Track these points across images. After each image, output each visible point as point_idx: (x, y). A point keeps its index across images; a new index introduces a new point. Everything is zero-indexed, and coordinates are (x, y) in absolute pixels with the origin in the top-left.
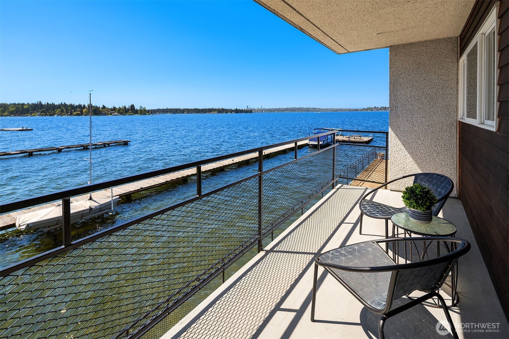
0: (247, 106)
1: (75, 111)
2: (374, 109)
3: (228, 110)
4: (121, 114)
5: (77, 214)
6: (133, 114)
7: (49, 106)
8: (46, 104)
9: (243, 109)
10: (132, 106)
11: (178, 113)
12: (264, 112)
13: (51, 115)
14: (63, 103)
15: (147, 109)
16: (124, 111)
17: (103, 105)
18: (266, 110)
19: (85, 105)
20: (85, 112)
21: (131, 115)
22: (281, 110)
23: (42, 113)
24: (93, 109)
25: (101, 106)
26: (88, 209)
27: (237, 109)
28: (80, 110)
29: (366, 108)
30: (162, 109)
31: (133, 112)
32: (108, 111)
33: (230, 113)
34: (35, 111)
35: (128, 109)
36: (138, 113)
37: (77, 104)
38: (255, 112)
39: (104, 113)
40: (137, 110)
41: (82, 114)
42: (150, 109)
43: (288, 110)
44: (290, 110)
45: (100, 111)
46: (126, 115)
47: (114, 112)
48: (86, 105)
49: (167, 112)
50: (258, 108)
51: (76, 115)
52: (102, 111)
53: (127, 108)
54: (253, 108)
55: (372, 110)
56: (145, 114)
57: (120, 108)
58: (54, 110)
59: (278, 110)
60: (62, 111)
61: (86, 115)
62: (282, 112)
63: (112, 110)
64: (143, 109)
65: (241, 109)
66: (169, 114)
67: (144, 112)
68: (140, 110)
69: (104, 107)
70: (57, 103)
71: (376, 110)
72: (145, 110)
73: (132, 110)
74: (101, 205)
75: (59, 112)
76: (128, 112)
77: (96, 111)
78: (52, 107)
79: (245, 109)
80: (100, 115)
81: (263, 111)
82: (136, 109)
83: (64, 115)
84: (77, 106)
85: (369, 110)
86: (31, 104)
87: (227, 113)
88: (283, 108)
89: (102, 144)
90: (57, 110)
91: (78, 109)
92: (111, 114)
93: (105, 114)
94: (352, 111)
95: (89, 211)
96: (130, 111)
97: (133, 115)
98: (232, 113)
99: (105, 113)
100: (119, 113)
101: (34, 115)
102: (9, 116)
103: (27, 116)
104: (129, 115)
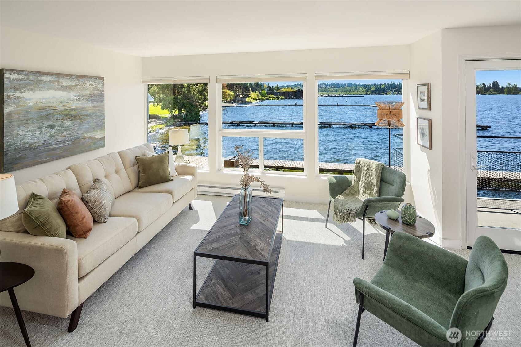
4: (479, 93)
10: (495, 84)
16: (483, 89)
21: (494, 94)
31: (496, 91)
35: (489, 87)
36: (503, 92)
40: (502, 88)
46: (485, 94)
53: (486, 86)
56: (515, 94)
64: (512, 87)
67: (513, 91)
68: (508, 88)
82: (500, 86)
96: (491, 90)
97: (496, 94)
101: (389, 94)
102: (371, 94)
103: (384, 94)
104: (490, 94)
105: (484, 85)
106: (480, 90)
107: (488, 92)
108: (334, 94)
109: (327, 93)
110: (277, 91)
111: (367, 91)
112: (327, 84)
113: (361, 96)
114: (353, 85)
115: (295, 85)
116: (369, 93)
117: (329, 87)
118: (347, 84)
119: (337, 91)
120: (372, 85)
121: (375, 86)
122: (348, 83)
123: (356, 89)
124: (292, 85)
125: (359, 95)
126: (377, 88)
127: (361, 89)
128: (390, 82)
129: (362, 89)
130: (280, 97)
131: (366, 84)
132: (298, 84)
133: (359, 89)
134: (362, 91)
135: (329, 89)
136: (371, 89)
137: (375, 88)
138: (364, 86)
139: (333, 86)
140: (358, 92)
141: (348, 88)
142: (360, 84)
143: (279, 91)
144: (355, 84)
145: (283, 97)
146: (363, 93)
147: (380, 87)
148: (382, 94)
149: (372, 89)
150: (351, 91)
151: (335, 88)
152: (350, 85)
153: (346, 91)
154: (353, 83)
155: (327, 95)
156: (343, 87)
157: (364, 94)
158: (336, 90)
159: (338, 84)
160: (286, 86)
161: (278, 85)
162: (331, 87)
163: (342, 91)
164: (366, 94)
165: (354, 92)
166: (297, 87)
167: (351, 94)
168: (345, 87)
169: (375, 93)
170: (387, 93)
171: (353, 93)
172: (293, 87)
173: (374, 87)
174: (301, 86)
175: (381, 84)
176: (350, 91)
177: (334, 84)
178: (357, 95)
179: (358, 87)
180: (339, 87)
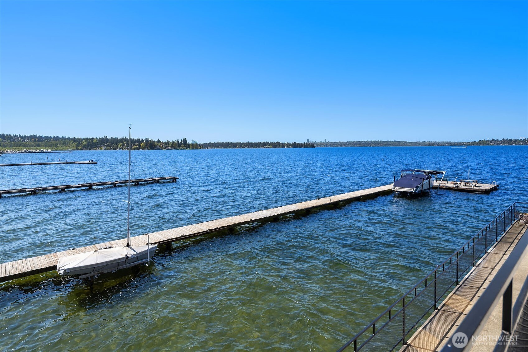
0: (308, 139)
1: (134, 146)
2: (491, 142)
3: (285, 144)
4: (174, 148)
5: (113, 262)
6: (185, 148)
7: (113, 140)
8: (111, 138)
9: (303, 143)
10: (185, 140)
11: (230, 147)
12: (329, 147)
13: (114, 149)
14: (124, 138)
15: (199, 143)
16: (177, 145)
17: (158, 139)
18: (331, 144)
19: (142, 139)
20: (142, 146)
21: (184, 149)
22: (351, 144)
23: (108, 147)
24: (149, 143)
25: (156, 140)
26: (124, 257)
27: (295, 142)
28: (138, 144)
29: (477, 141)
30: (213, 142)
32: (163, 145)
33: (287, 147)
34: (102, 145)
35: (181, 143)
36: (190, 148)
37: (136, 139)
38: (317, 146)
39: (158, 147)
40: (189, 144)
41: (139, 148)
42: (202, 143)
43: (360, 144)
44: (363, 144)
45: (155, 145)
46: (178, 149)
47: (168, 147)
48: (144, 140)
49: (218, 147)
50: (321, 141)
51: (135, 149)
52: (157, 145)
53: (179, 142)
54: (314, 142)
55: (488, 144)
56: (196, 149)
57: (173, 142)
58: (117, 144)
59: (346, 144)
60: (123, 145)
61: (143, 149)
62: (352, 146)
63: (166, 144)
64: (194, 143)
65: (300, 143)
66: (220, 148)
67: (196, 146)
68: (192, 144)
69: (159, 141)
70: (119, 138)
71: (494, 144)
72: (197, 144)
73: (184, 145)
74: (138, 254)
75: (121, 146)
76: (181, 146)
77: (151, 145)
78: (115, 142)
79: (305, 143)
80: (155, 150)
81: (327, 145)
82: (188, 143)
83: (125, 149)
84: (135, 140)
85: (483, 144)
86: (99, 138)
87: (284, 148)
88: (353, 141)
89: (152, 181)
90: (119, 145)
91: (137, 143)
92: (165, 148)
93: (159, 149)
94: (455, 145)
95: (125, 260)
97: (185, 149)
98: (289, 147)
99: (160, 147)
100: (172, 147)
101: (102, 149)
102: (83, 150)
103: (96, 150)
104: (181, 149)
108: (33, 149)
109: (23, 148)
111: (78, 145)
112: (25, 136)
114: (61, 138)
116: (80, 148)
117: (28, 139)
118: (52, 137)
119: (38, 146)
120: (84, 139)
121: (87, 141)
122: (54, 136)
123: (64, 143)
125: (68, 150)
126: (89, 143)
127: (70, 143)
128: (102, 137)
129: (72, 144)
131: (77, 138)
133: (68, 143)
134: (71, 146)
135: (27, 143)
136: (82, 143)
137: (87, 142)
138: (75, 140)
139: (33, 139)
140: (66, 147)
141: (54, 142)
142: (69, 138)
144: (63, 137)
146: (74, 148)
147: (93, 141)
148: (94, 149)
149: (84, 144)
150: (58, 145)
151: (37, 142)
152: (57, 138)
153: (51, 146)
154: (61, 136)
155: (23, 151)
156: (48, 140)
157: (74, 150)
158: (38, 144)
159: (40, 137)
163: (46, 146)
164: (77, 149)
165: (62, 147)
167: (59, 149)
168: (50, 141)
169: (87, 148)
170: (100, 148)
171: (61, 148)
173: (85, 141)
175: (93, 139)
176: (55, 146)
177: (35, 137)
178: (65, 150)
179: (67, 141)
180: (42, 141)
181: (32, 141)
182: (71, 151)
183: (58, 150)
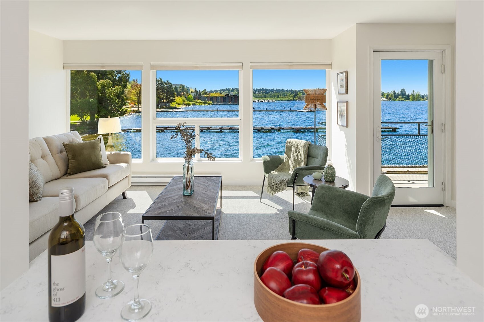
4: (390, 99)
6: (403, 99)
10: (403, 91)
16: (393, 96)
21: (402, 101)
31: (404, 98)
35: (398, 95)
36: (409, 99)
40: (409, 95)
46: (395, 101)
53: (396, 93)
56: (419, 100)
57: (389, 93)
64: (415, 94)
67: (417, 97)
68: (413, 95)
72: (419, 95)
73: (402, 96)
76: (398, 97)
82: (407, 94)
96: (400, 97)
97: (404, 101)
100: (387, 98)
102: (298, 100)
104: (399, 101)
105: (395, 92)
106: (391, 97)
107: (397, 99)
108: (263, 99)
109: (256, 98)
110: (205, 96)
111: (295, 96)
112: (256, 89)
113: (289, 101)
114: (281, 90)
115: (224, 90)
116: (296, 98)
117: (258, 92)
118: (275, 90)
119: (265, 97)
120: (299, 91)
121: (302, 92)
122: (276, 89)
123: (284, 95)
124: (221, 90)
125: (287, 100)
127: (289, 95)
129: (290, 95)
130: (208, 102)
131: (293, 90)
132: (227, 89)
133: (287, 94)
134: (289, 97)
135: (258, 95)
136: (298, 95)
138: (292, 92)
139: (262, 92)
140: (285, 97)
141: (277, 94)
142: (288, 90)
143: (207, 96)
144: (283, 90)
145: (211, 102)
146: (291, 99)
150: (280, 96)
151: (264, 94)
152: (278, 91)
153: (274, 97)
154: (281, 89)
155: (256, 101)
156: (272, 92)
157: (292, 100)
158: (265, 95)
159: (266, 90)
160: (214, 91)
161: (205, 89)
162: (260, 93)
163: (270, 97)
164: (294, 100)
165: (282, 97)
166: (226, 92)
168: (273, 93)
169: (302, 99)
171: (282, 99)
172: (221, 92)
173: (301, 93)
174: (230, 91)
176: (278, 97)
177: (263, 90)
178: (285, 100)
179: (286, 93)
180: (268, 93)
181: (261, 93)
182: (290, 101)
183: (279, 100)
